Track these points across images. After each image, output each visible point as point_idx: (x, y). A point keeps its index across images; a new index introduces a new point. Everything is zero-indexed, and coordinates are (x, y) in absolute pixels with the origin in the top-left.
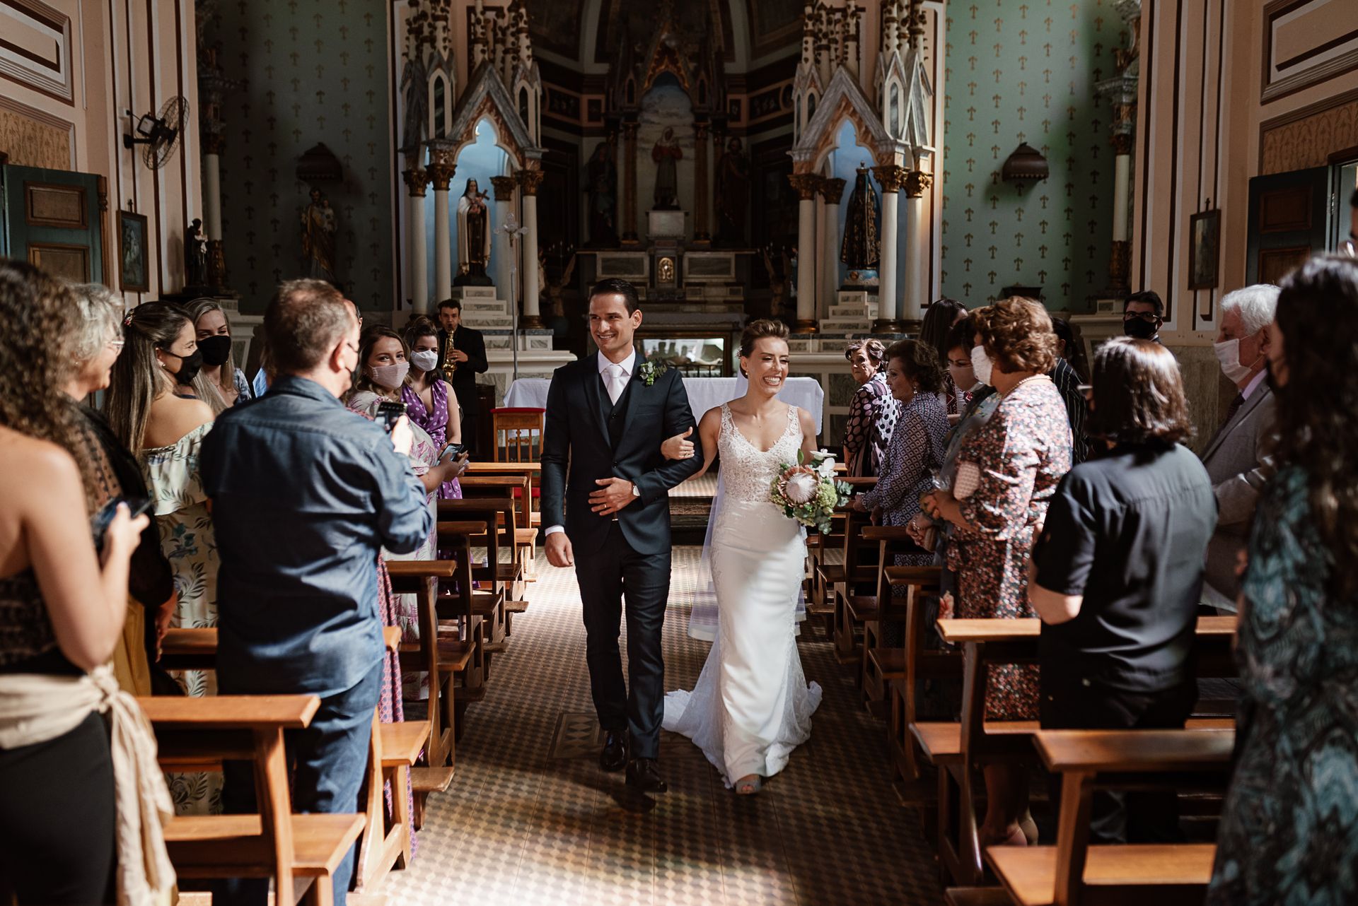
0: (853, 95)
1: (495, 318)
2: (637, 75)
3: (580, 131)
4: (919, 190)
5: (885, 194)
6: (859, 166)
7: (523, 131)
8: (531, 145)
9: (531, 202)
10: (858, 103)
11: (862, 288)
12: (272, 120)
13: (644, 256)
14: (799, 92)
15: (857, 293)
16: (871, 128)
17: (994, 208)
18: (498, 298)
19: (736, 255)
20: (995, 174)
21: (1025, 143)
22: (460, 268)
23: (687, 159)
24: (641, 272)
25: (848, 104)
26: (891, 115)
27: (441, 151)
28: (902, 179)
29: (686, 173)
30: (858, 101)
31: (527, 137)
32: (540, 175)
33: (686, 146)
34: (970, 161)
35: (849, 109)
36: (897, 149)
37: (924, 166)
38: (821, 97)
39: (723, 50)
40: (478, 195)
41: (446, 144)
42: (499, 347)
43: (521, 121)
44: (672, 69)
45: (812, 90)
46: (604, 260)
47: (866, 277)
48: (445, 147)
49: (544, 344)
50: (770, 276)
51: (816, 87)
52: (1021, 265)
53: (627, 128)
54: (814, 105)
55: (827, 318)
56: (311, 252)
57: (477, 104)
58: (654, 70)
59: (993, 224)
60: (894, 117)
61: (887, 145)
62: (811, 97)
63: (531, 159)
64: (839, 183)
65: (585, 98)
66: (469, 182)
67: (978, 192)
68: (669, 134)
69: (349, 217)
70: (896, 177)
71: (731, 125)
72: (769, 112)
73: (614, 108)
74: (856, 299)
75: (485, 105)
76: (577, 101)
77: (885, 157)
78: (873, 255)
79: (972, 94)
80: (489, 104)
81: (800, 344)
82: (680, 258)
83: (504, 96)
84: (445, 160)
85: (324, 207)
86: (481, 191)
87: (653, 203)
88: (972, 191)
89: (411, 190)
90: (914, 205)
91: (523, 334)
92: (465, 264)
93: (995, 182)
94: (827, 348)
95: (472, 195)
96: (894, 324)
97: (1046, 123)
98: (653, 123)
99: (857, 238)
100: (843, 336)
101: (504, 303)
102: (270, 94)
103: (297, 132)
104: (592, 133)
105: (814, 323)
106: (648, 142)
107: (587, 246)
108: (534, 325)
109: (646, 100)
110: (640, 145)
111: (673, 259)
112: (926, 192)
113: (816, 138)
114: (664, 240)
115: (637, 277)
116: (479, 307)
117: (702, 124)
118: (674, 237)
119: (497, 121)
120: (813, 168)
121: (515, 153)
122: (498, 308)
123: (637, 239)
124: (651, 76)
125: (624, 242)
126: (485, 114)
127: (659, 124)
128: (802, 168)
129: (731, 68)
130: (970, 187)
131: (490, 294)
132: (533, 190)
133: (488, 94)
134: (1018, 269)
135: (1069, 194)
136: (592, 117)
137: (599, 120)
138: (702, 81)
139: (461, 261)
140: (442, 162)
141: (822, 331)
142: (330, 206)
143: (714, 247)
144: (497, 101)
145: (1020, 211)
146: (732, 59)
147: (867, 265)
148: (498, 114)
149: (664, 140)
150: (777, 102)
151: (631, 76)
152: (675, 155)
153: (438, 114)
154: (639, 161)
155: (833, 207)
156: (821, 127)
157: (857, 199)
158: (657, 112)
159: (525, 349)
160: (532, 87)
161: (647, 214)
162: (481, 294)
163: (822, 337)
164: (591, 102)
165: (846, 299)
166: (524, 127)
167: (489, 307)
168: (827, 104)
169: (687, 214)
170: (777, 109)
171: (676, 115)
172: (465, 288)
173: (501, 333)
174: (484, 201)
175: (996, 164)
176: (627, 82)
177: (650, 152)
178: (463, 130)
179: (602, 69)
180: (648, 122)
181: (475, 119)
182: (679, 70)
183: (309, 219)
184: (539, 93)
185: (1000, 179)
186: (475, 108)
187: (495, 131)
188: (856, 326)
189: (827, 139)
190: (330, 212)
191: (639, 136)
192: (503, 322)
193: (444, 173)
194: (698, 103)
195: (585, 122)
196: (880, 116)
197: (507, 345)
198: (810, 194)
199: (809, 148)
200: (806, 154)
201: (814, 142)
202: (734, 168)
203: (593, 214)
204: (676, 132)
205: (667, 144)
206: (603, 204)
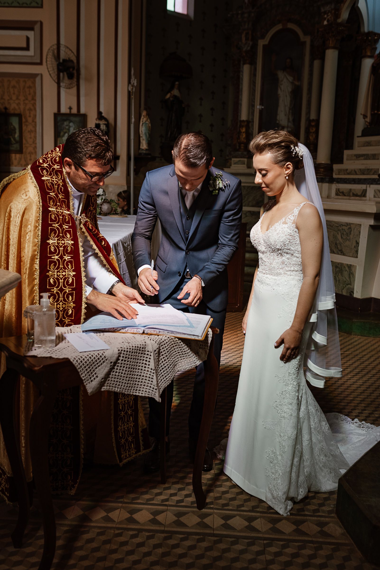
197: (363, 194)
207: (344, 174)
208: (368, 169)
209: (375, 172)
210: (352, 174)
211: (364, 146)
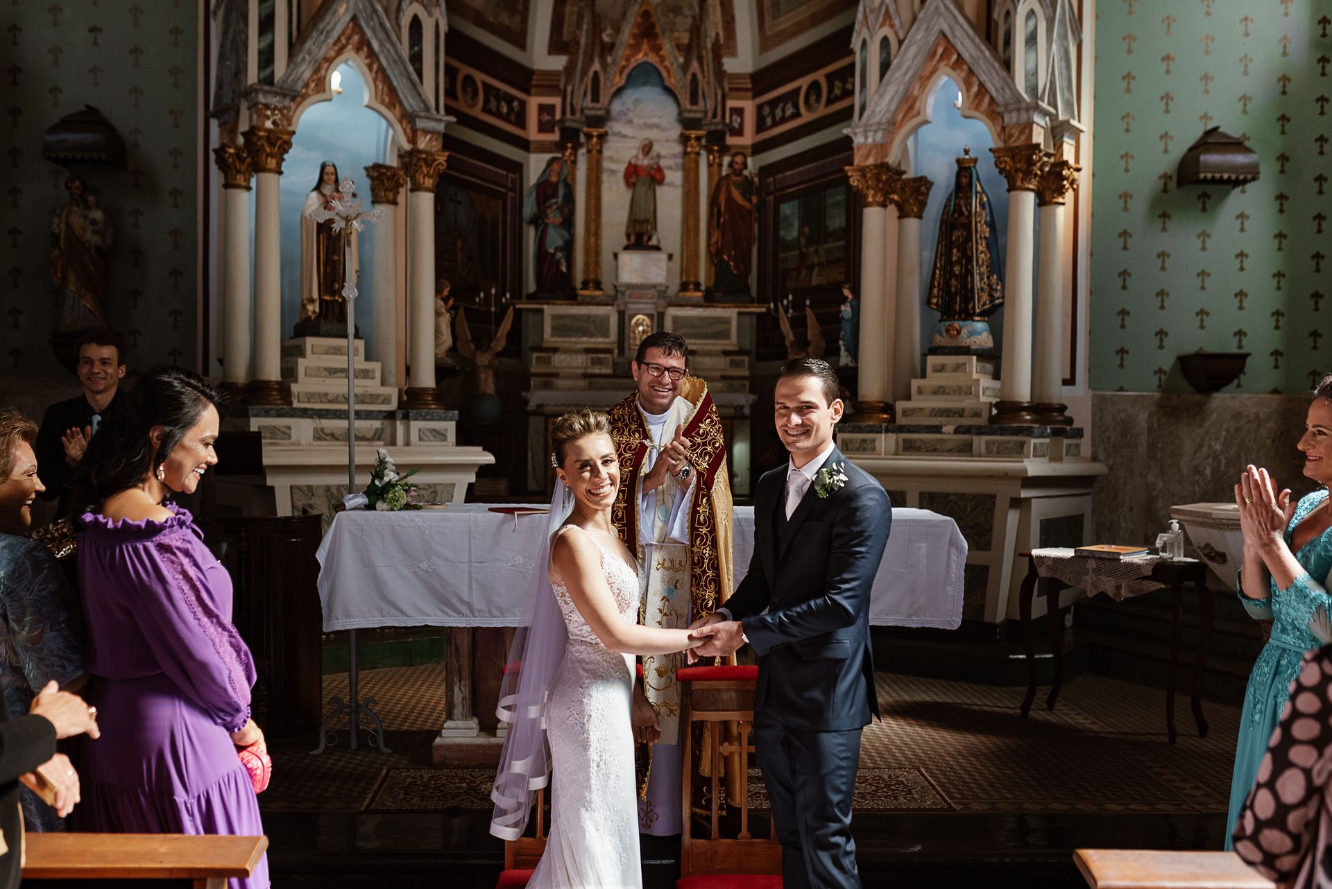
0: (959, 33)
1: (359, 391)
2: (604, 65)
3: (525, 145)
4: (1061, 191)
5: (1012, 193)
6: (962, 155)
7: (414, 84)
8: (427, 109)
9: (426, 202)
10: (968, 45)
11: (966, 351)
12: (15, 71)
13: (610, 312)
14: (865, 33)
15: (960, 359)
16: (989, 86)
17: (1164, 230)
18: (368, 358)
19: (739, 314)
20: (1166, 177)
21: (1215, 129)
22: (304, 307)
23: (671, 185)
24: (606, 334)
25: (950, 47)
26: (1026, 61)
27: (267, 106)
28: (1041, 169)
29: (669, 201)
30: (967, 42)
31: (420, 95)
32: (442, 159)
33: (670, 168)
34: (1125, 156)
35: (949, 57)
36: (1037, 118)
37: (1068, 154)
38: (901, 42)
39: (722, 42)
41: (276, 94)
42: (363, 439)
43: (411, 68)
44: (652, 59)
45: (886, 31)
46: (555, 317)
47: (972, 333)
48: (274, 101)
49: (440, 435)
50: (788, 343)
51: (892, 26)
52: (1207, 321)
53: (589, 136)
54: (889, 54)
55: (908, 398)
56: (64, 279)
57: (335, 35)
58: (628, 59)
59: (1163, 255)
60: (1031, 65)
61: (1019, 110)
62: (885, 42)
63: (426, 132)
64: (921, 186)
65: (534, 103)
66: (323, 166)
67: (1140, 203)
68: (647, 148)
69: (136, 226)
70: (1035, 164)
71: (731, 141)
72: (784, 120)
73: (573, 113)
74: (958, 368)
75: (349, 39)
76: (523, 104)
77: (1015, 132)
78: (985, 297)
79: (1129, 51)
80: (356, 38)
81: (864, 441)
82: (661, 316)
83: (382, 25)
84: (274, 123)
85: (87, 207)
87: (625, 242)
88: (1130, 202)
89: (226, 177)
90: (1054, 215)
91: (406, 417)
92: (312, 301)
93: (1165, 190)
94: (909, 448)
95: (328, 190)
96: (1029, 409)
97: (1244, 99)
98: (625, 136)
99: (957, 269)
100: (937, 429)
101: (376, 366)
102: (14, 29)
103: (56, 90)
104: (542, 148)
105: (889, 408)
106: (618, 161)
107: (532, 297)
108: (426, 404)
109: (616, 106)
110: (606, 164)
111: (650, 316)
112: (1069, 195)
113: (893, 107)
114: (638, 289)
115: (599, 341)
116: (333, 372)
117: (693, 134)
118: (654, 286)
119: (370, 67)
120: (886, 156)
121: (401, 122)
122: (365, 374)
123: (601, 289)
124: (624, 67)
125: (583, 292)
126: (349, 53)
127: (633, 137)
128: (868, 155)
129: (731, 65)
130: (1126, 196)
131: (354, 352)
132: (429, 182)
133: (354, 19)
134: (1202, 327)
135: (1281, 211)
136: (544, 127)
137: (552, 131)
138: (694, 75)
139: (306, 296)
140: (268, 124)
141: (901, 420)
142: (98, 206)
143: (710, 299)
144: (369, 33)
145: (1204, 235)
146: (733, 53)
147: (974, 314)
148: (372, 54)
149: (641, 156)
150: (796, 106)
151: (596, 66)
152: (656, 177)
153: (264, 44)
154: (605, 187)
155: (912, 224)
156: (902, 88)
157: (958, 208)
158: (631, 122)
159: (407, 443)
160: (430, 15)
161: (616, 256)
162: (337, 351)
163: (901, 429)
164: (543, 109)
165: (941, 369)
166: (415, 77)
167: (350, 373)
168: (913, 50)
169: (670, 257)
170: (797, 115)
171: (657, 126)
172: (310, 341)
173: (368, 415)
175: (1168, 161)
176: (591, 74)
177: (621, 175)
178: (307, 75)
179: (558, 63)
180: (618, 134)
181: (330, 61)
182: (662, 59)
183: (63, 226)
184: (443, 28)
185: (1173, 185)
186: (331, 41)
187: (367, 82)
188: (960, 413)
189: (911, 107)
190: (98, 215)
191: (607, 153)
192: (374, 398)
193: (272, 145)
194: (688, 106)
195: (533, 133)
196: (1007, 65)
197: (377, 436)
198: (880, 198)
199: (880, 123)
200: (876, 131)
201: (888, 115)
202: (736, 194)
203: (541, 254)
204: (657, 148)
205: (645, 162)
206: (555, 239)
207: (321, 402)
208: (372, 395)
209: (385, 399)
210: (338, 403)
211: (327, 353)
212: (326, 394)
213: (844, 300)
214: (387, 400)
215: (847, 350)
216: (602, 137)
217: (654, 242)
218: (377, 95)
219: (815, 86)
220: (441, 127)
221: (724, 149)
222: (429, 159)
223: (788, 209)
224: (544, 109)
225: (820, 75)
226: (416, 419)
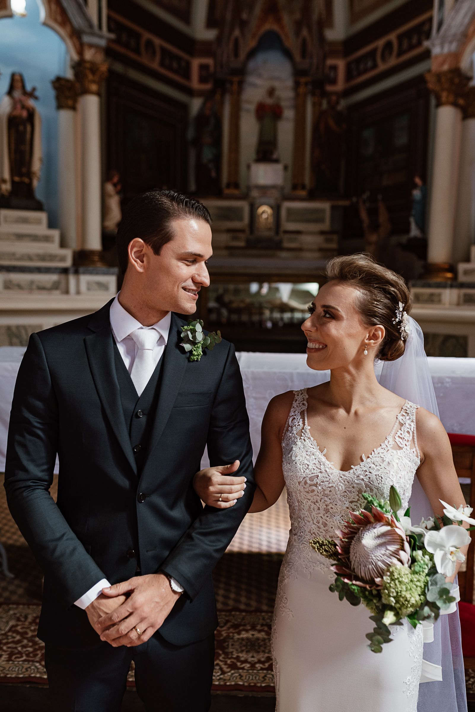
1: (41, 252)
2: (243, 33)
3: (189, 91)
7: (82, 9)
8: (91, 26)
9: (93, 104)
13: (244, 205)
18: (50, 226)
19: (332, 206)
23: (288, 119)
32: (104, 67)
33: (287, 107)
39: (324, 17)
40: (25, 93)
42: (44, 288)
49: (103, 286)
55: (469, 261)
58: (258, 27)
63: (91, 46)
65: (196, 62)
66: (13, 76)
68: (271, 92)
71: (330, 88)
72: (366, 71)
73: (221, 68)
76: (188, 63)
81: (432, 294)
82: (279, 207)
86: (29, 88)
91: (77, 272)
94: (471, 300)
95: (17, 94)
98: (257, 85)
101: (55, 234)
104: (200, 94)
105: (452, 269)
106: (251, 102)
108: (93, 262)
110: (243, 104)
111: (272, 207)
113: (467, 20)
114: (264, 189)
115: (236, 225)
116: (20, 237)
117: (303, 80)
118: (274, 187)
121: (71, 37)
122: (47, 239)
123: (239, 189)
124: (256, 34)
125: (227, 191)
127: (262, 85)
128: (444, 63)
129: (330, 34)
131: (38, 222)
132: (95, 87)
136: (202, 80)
137: (207, 82)
138: (304, 39)
141: (462, 278)
143: (312, 196)
149: (267, 98)
150: (375, 60)
151: (237, 32)
152: (277, 112)
158: (260, 75)
159: (78, 293)
161: (249, 167)
162: (25, 221)
163: (462, 286)
164: (201, 66)
167: (35, 238)
169: (286, 168)
170: (375, 66)
171: (278, 78)
173: (48, 270)
174: (31, 103)
176: (233, 38)
177: (253, 111)
179: (212, 34)
180: (253, 84)
182: (283, 27)
191: (244, 97)
192: (52, 257)
194: (299, 60)
195: (195, 84)
197: (55, 286)
198: (451, 99)
199: (455, 35)
200: (451, 42)
201: (462, 29)
202: (331, 123)
203: (199, 165)
204: (277, 93)
205: (269, 101)
206: (208, 154)
210: (23, 261)
211: (18, 223)
212: (14, 254)
213: (415, 186)
214: (63, 259)
215: (417, 224)
216: (241, 83)
217: (275, 156)
218: (50, 13)
219: (389, 45)
220: (103, 43)
221: (324, 94)
222: (94, 68)
223: (368, 134)
224: (203, 67)
225: (392, 37)
226: (84, 273)
